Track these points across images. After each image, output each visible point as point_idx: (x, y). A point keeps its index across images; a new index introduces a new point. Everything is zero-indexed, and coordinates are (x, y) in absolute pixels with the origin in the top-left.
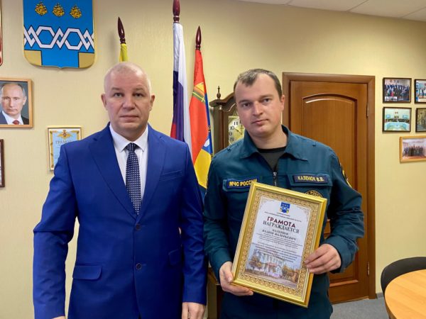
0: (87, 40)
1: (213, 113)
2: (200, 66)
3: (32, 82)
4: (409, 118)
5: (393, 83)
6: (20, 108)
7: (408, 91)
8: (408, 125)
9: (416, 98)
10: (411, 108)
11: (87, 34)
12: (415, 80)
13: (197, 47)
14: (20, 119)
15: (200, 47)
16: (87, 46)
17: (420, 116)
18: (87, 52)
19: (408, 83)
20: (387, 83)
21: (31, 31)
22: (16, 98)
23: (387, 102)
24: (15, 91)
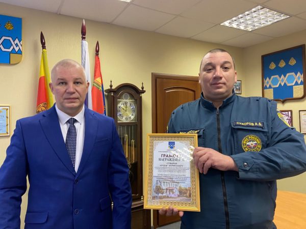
0: (17, 45)
1: (107, 97)
2: (98, 67)
11: (17, 41)
13: (96, 54)
15: (98, 54)
16: (17, 49)
18: (16, 53)
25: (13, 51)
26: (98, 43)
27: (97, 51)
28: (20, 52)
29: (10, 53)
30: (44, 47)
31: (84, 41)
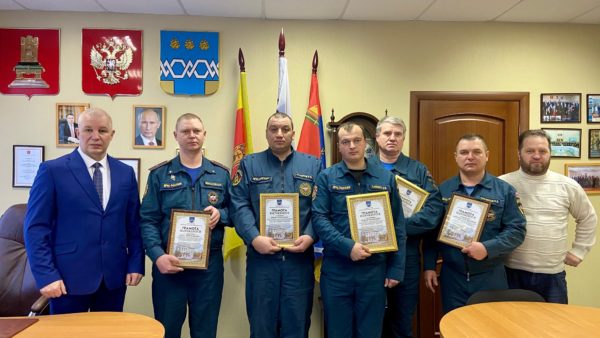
0: (213, 69)
3: (165, 109)
4: (578, 141)
5: (555, 99)
6: (155, 131)
7: (577, 109)
8: (577, 149)
9: (588, 117)
10: (580, 130)
11: (213, 64)
12: (588, 95)
13: (313, 70)
14: (154, 141)
15: (316, 71)
16: (213, 74)
17: (594, 139)
18: (213, 80)
19: (577, 99)
20: (547, 100)
21: (166, 63)
22: (152, 123)
23: (546, 122)
24: (152, 117)
25: (209, 78)
26: (316, 54)
27: (315, 66)
28: (216, 78)
29: (205, 80)
30: (243, 69)
31: (282, 59)
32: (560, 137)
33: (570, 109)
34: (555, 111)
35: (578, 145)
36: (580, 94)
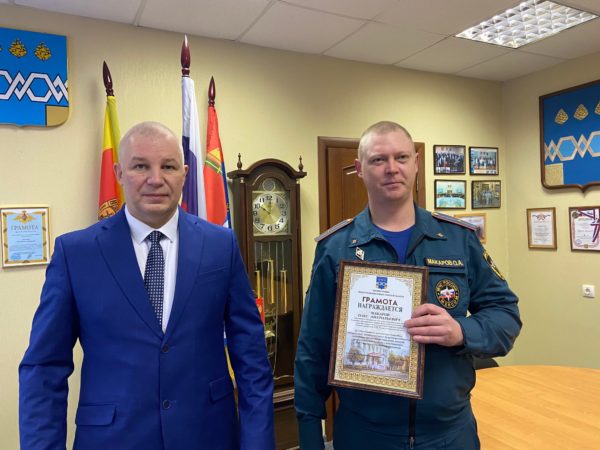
0: (58, 89)
1: (233, 186)
2: (214, 128)
4: (463, 192)
5: (445, 151)
7: (462, 161)
8: (462, 200)
9: (471, 169)
10: (465, 181)
11: (58, 81)
12: (470, 148)
13: (210, 103)
15: (213, 103)
16: (58, 97)
17: (476, 190)
18: (58, 104)
19: (462, 151)
20: (439, 151)
23: (439, 174)
28: (64, 103)
29: (47, 104)
30: (110, 92)
32: (450, 189)
33: (457, 161)
34: (445, 163)
35: (463, 196)
36: (464, 147)
